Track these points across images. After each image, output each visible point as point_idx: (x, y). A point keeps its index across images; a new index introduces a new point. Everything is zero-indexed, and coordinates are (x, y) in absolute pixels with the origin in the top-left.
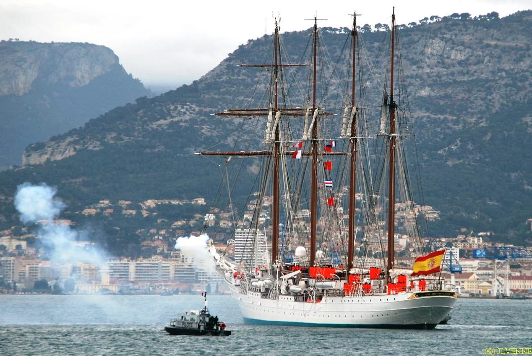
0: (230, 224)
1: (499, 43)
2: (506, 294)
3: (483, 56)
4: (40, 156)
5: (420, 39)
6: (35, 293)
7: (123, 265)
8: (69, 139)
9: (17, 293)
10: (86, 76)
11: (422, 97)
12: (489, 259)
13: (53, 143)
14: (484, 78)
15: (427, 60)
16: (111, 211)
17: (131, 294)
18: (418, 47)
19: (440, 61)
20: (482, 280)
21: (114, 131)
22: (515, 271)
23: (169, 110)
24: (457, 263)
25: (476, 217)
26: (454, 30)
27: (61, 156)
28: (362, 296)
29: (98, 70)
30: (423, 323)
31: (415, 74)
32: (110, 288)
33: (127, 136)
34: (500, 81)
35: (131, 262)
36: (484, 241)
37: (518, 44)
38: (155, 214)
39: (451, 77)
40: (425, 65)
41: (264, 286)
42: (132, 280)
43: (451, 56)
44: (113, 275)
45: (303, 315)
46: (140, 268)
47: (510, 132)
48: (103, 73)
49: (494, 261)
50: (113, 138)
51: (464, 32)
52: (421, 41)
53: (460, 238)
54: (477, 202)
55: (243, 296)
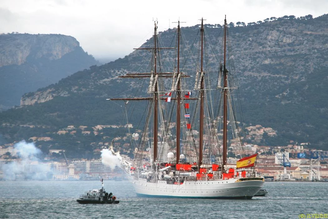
0: (148, 139)
1: (313, 33)
2: (318, 179)
3: (303, 40)
4: (32, 99)
5: (264, 30)
6: (28, 180)
7: (82, 163)
8: (49, 90)
9: (17, 180)
10: (60, 53)
11: (266, 64)
12: (308, 158)
13: (39, 93)
14: (304, 53)
15: (269, 43)
16: (75, 132)
17: (88, 180)
18: (263, 36)
19: (277, 44)
20: (303, 171)
21: (76, 85)
22: (323, 166)
23: (110, 73)
24: (287, 161)
25: (299, 134)
26: (285, 25)
27: (44, 100)
28: (208, 180)
29: (67, 50)
30: (244, 196)
31: (261, 51)
32: (75, 177)
33: (85, 88)
34: (313, 55)
35: (87, 161)
36: (304, 148)
37: (325, 33)
38: (102, 133)
39: (283, 53)
40: (268, 46)
41: (148, 175)
42: (88, 172)
43: (283, 40)
44: (76, 169)
45: (172, 191)
46: (93, 165)
47: (320, 85)
48: (70, 51)
49: (310, 160)
50: (77, 90)
51: (291, 27)
52: (265, 32)
53: (289, 146)
54: (300, 125)
55: (136, 181)
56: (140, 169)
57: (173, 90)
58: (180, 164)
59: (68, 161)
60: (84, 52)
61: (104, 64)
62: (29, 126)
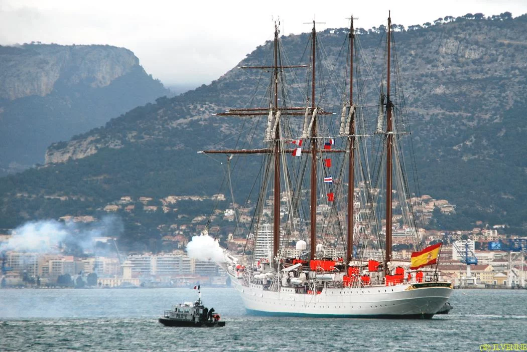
0: (250, 219)
1: (513, 42)
2: (521, 285)
3: (497, 55)
4: (63, 153)
5: (434, 38)
6: (58, 287)
7: (144, 259)
8: (90, 138)
9: (41, 287)
10: (107, 77)
11: (437, 95)
12: (505, 251)
13: (75, 142)
14: (498, 76)
15: (442, 59)
16: (132, 207)
17: (153, 287)
18: (433, 47)
19: (455, 60)
20: (497, 272)
21: (135, 130)
23: (189, 109)
24: (472, 255)
25: (491, 210)
26: (468, 29)
27: (83, 154)
28: (361, 287)
29: (119, 71)
30: (420, 313)
31: (430, 73)
32: (132, 282)
33: (148, 135)
34: (513, 78)
35: (152, 256)
36: (499, 233)
38: (175, 210)
39: (465, 75)
40: (440, 64)
41: (265, 279)
42: (153, 274)
43: (465, 55)
44: (135, 269)
45: (304, 306)
46: (161, 262)
47: (524, 129)
48: (124, 74)
49: (509, 253)
50: (134, 137)
51: (478, 32)
52: (435, 40)
53: (476, 230)
54: (493, 196)
55: (246, 288)
56: (252, 269)
57: (304, 136)
58: (316, 259)
59: (121, 255)
60: (147, 75)
61: (179, 95)
62: (58, 197)
